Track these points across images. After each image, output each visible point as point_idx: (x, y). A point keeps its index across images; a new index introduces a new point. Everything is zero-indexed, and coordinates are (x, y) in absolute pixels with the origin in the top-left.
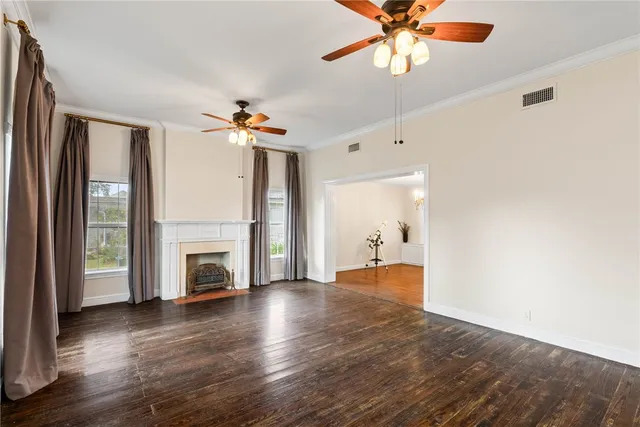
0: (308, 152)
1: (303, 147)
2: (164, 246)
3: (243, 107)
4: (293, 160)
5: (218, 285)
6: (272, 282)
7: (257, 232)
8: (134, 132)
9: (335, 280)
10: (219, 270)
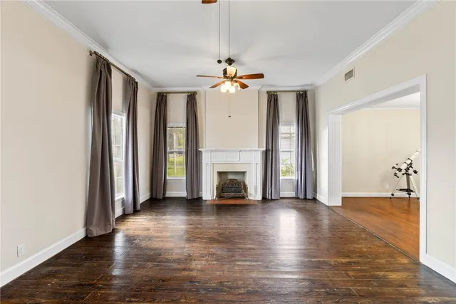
0: (317, 88)
1: (311, 85)
2: (203, 165)
3: (230, 64)
4: (303, 98)
5: (237, 195)
7: (269, 157)
8: (188, 96)
9: (340, 205)
10: (239, 183)
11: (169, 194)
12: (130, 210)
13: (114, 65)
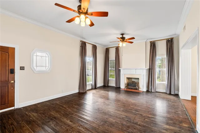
3: (123, 35)
5: (134, 88)
6: (157, 92)
8: (116, 48)
9: (191, 100)
10: (136, 83)
11: (110, 85)
12: (94, 87)
13: (87, 43)
